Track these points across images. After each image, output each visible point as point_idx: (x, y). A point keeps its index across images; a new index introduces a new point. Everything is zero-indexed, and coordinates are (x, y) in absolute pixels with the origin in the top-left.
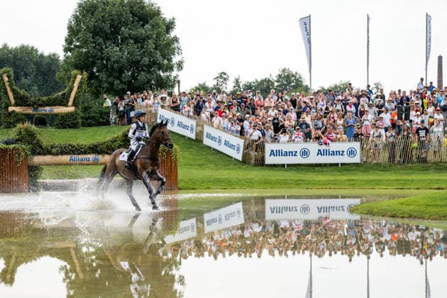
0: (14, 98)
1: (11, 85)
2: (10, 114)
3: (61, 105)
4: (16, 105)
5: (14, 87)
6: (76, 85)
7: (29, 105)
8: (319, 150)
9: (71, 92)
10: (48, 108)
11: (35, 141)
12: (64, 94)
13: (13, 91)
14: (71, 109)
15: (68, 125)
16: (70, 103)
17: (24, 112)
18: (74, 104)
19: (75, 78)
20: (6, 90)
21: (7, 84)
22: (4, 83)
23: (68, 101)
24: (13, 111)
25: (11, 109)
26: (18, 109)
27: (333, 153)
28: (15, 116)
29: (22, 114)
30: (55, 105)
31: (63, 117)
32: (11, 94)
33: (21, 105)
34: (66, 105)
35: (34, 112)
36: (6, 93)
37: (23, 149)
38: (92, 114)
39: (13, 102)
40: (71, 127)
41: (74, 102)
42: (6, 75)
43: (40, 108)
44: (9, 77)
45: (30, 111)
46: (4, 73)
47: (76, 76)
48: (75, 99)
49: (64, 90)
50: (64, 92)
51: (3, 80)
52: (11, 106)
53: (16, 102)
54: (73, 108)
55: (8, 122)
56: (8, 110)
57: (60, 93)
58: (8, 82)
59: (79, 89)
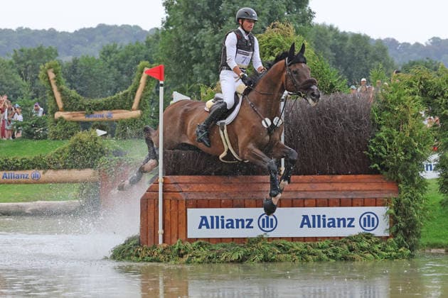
0: (62, 100)
1: (58, 83)
2: (56, 122)
3: (122, 109)
4: (65, 109)
5: (63, 86)
6: (143, 81)
7: (80, 110)
9: (136, 91)
10: (105, 113)
12: (126, 95)
13: (61, 90)
14: (135, 113)
16: (135, 106)
17: (75, 119)
18: (140, 108)
19: (142, 72)
20: (52, 89)
21: (53, 82)
22: (49, 81)
23: (131, 104)
24: (61, 118)
25: (58, 115)
26: (66, 115)
28: (64, 124)
29: (72, 121)
30: (115, 109)
32: (57, 95)
33: (71, 110)
34: (129, 108)
35: (87, 119)
36: (52, 94)
39: (61, 105)
41: (140, 103)
42: (52, 70)
43: (96, 113)
44: (55, 73)
45: (82, 118)
46: (50, 68)
47: (143, 69)
48: (140, 100)
49: (127, 89)
50: (127, 91)
51: (49, 78)
52: (59, 111)
53: (64, 106)
54: (138, 113)
55: (54, 133)
56: (54, 117)
57: (121, 93)
58: (55, 79)
59: (146, 86)
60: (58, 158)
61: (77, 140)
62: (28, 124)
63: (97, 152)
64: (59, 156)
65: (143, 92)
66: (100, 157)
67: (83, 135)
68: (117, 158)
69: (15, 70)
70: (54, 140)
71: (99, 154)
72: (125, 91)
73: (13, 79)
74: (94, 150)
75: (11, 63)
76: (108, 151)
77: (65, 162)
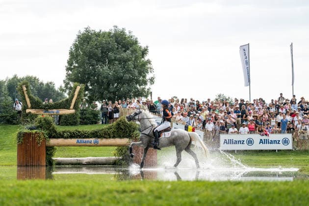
0: (31, 103)
1: (28, 93)
2: (27, 115)
3: (65, 108)
4: (32, 108)
5: (31, 95)
6: (76, 93)
7: (41, 108)
8: (261, 140)
9: (72, 99)
10: (55, 111)
11: (51, 128)
12: (67, 100)
13: (30, 97)
14: (72, 111)
15: (70, 123)
16: (72, 107)
17: (38, 113)
18: (75, 107)
20: (24, 96)
21: (25, 92)
22: (23, 92)
23: (70, 105)
24: (30, 113)
25: (28, 111)
26: (33, 111)
27: (272, 142)
28: (31, 116)
29: (36, 115)
30: (60, 108)
31: (66, 117)
32: (28, 100)
33: (35, 108)
34: (68, 108)
35: (45, 113)
36: (25, 99)
37: (43, 133)
38: (87, 116)
39: (29, 105)
40: (72, 125)
42: (25, 85)
43: (50, 110)
44: (27, 87)
45: (42, 112)
46: (23, 84)
47: (77, 87)
48: (75, 104)
51: (23, 90)
52: (28, 108)
53: (31, 106)
54: (74, 110)
56: (25, 112)
58: (26, 90)
59: (78, 96)
65: (76, 100)
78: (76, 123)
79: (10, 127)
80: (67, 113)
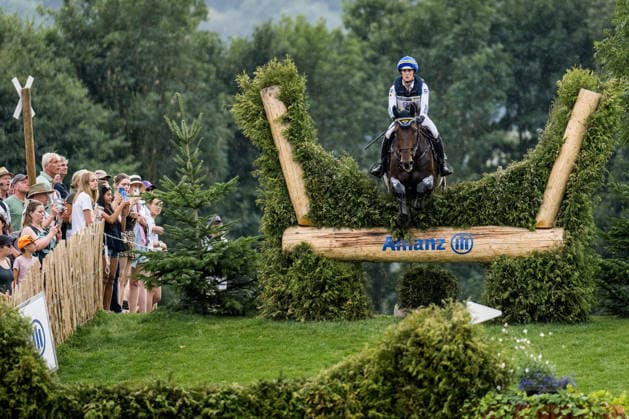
0: (310, 190)
1: (295, 135)
2: (287, 260)
3: (506, 222)
4: (317, 220)
6: (574, 132)
7: (368, 222)
9: (550, 166)
10: (448, 235)
12: (518, 175)
13: (304, 158)
14: (546, 239)
15: (532, 309)
16: (546, 214)
17: (349, 252)
18: (566, 217)
19: (571, 105)
20: (275, 154)
21: (279, 131)
22: (267, 127)
23: (535, 206)
24: (304, 248)
25: (292, 238)
26: (321, 240)
28: (312, 268)
29: (340, 261)
30: (480, 223)
31: (508, 271)
32: (293, 174)
33: (336, 222)
34: (527, 221)
35: (389, 253)
36: (276, 169)
39: (302, 205)
40: (543, 319)
42: (276, 90)
43: (420, 236)
44: (287, 99)
46: (267, 85)
47: (577, 94)
48: (565, 196)
49: (521, 159)
50: (523, 163)
51: (265, 116)
52: (296, 224)
53: (313, 209)
54: (558, 235)
55: (280, 297)
56: (280, 244)
57: (502, 172)
58: (285, 120)
59: (582, 148)
60: (343, 394)
61: (406, 335)
62: (193, 266)
63: (471, 377)
64: (347, 386)
65: (574, 170)
66: (481, 393)
67: (430, 322)
68: (535, 397)
69: (65, 61)
70: (280, 318)
71: (478, 382)
72: (514, 166)
73: (60, 91)
74: (461, 371)
75: (51, 39)
76: (504, 373)
77: (366, 409)
78: (568, 311)
79: (190, 330)
80: (515, 251)
